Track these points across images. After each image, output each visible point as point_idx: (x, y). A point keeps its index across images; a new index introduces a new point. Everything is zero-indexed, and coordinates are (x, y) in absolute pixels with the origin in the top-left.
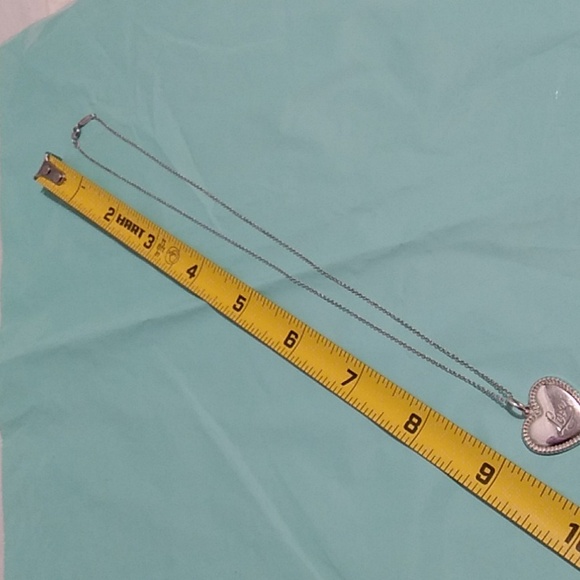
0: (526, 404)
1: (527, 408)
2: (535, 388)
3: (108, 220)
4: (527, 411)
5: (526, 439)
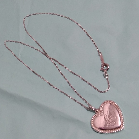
2: (105, 103)
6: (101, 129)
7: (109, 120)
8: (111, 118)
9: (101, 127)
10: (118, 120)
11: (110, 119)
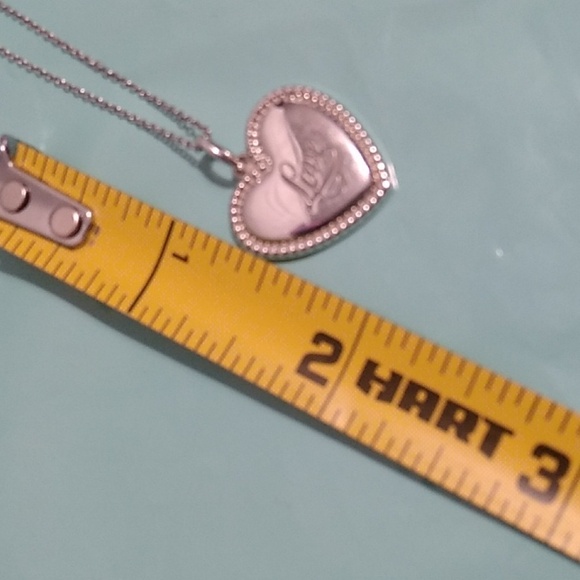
0: (240, 150)
1: (242, 159)
3: (321, 380)
4: (240, 166)
5: (238, 228)
6: (303, 233)
7: (307, 179)
8: (313, 167)
9: (303, 225)
10: (351, 160)
11: (310, 171)
